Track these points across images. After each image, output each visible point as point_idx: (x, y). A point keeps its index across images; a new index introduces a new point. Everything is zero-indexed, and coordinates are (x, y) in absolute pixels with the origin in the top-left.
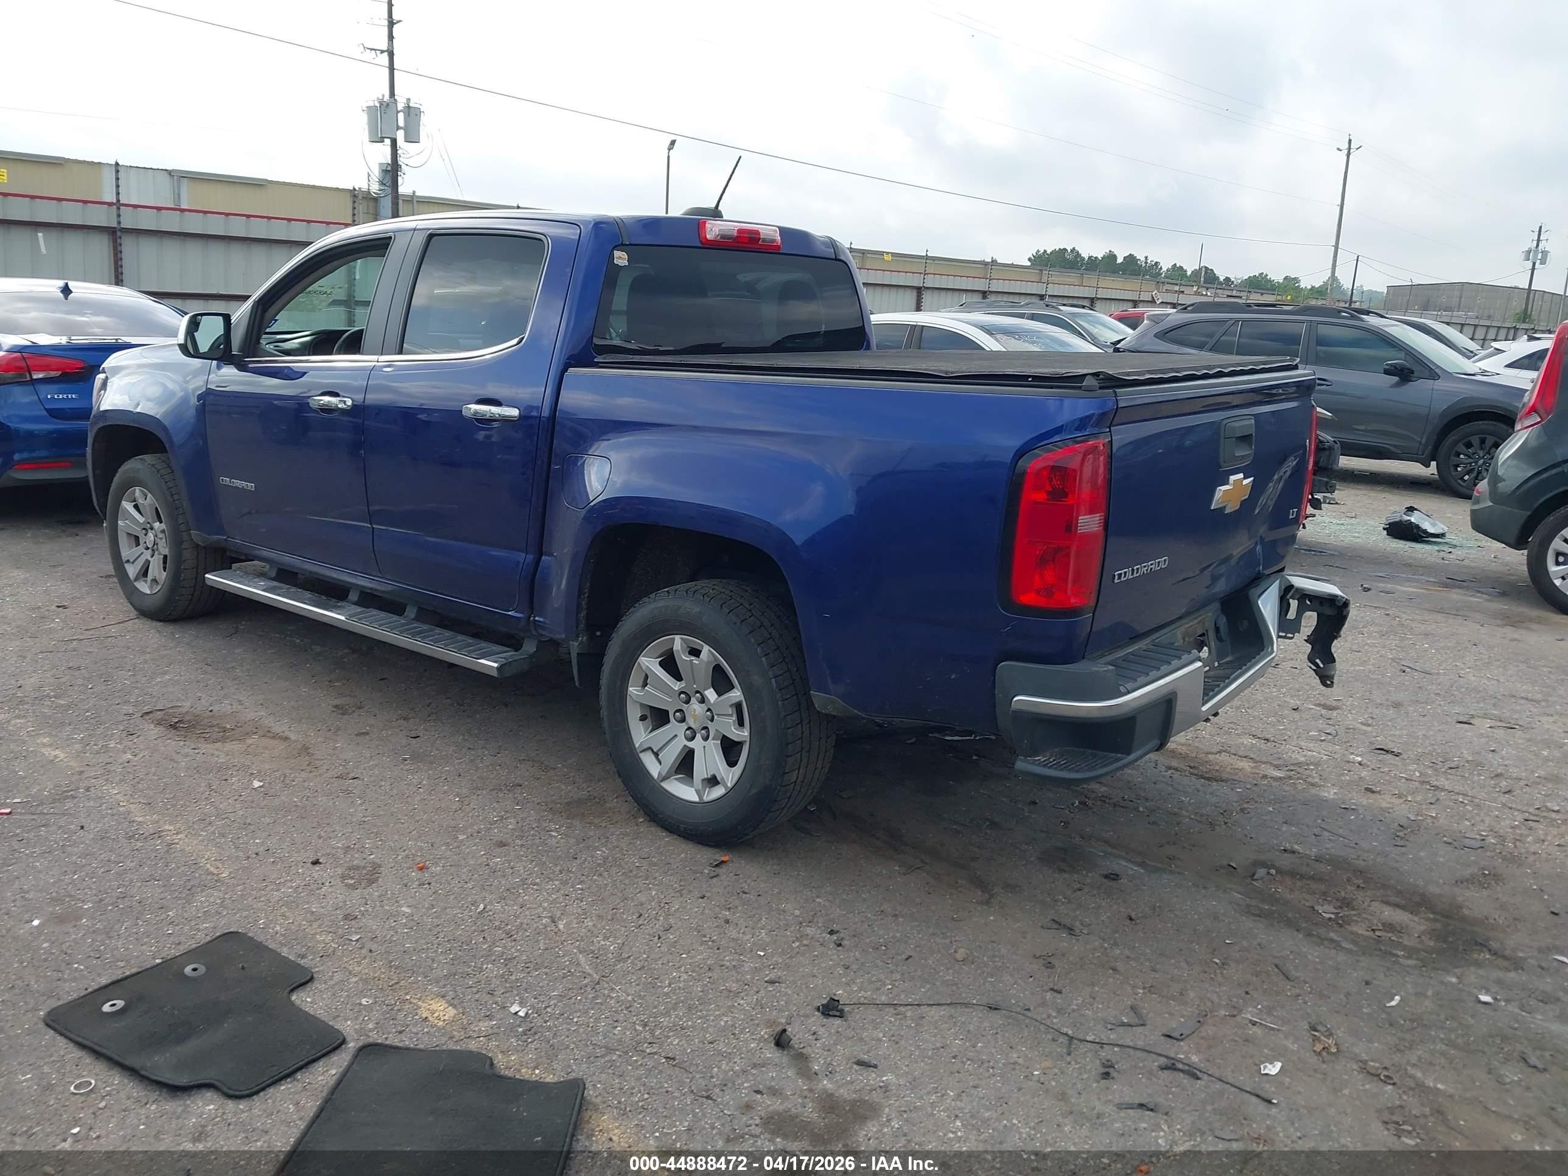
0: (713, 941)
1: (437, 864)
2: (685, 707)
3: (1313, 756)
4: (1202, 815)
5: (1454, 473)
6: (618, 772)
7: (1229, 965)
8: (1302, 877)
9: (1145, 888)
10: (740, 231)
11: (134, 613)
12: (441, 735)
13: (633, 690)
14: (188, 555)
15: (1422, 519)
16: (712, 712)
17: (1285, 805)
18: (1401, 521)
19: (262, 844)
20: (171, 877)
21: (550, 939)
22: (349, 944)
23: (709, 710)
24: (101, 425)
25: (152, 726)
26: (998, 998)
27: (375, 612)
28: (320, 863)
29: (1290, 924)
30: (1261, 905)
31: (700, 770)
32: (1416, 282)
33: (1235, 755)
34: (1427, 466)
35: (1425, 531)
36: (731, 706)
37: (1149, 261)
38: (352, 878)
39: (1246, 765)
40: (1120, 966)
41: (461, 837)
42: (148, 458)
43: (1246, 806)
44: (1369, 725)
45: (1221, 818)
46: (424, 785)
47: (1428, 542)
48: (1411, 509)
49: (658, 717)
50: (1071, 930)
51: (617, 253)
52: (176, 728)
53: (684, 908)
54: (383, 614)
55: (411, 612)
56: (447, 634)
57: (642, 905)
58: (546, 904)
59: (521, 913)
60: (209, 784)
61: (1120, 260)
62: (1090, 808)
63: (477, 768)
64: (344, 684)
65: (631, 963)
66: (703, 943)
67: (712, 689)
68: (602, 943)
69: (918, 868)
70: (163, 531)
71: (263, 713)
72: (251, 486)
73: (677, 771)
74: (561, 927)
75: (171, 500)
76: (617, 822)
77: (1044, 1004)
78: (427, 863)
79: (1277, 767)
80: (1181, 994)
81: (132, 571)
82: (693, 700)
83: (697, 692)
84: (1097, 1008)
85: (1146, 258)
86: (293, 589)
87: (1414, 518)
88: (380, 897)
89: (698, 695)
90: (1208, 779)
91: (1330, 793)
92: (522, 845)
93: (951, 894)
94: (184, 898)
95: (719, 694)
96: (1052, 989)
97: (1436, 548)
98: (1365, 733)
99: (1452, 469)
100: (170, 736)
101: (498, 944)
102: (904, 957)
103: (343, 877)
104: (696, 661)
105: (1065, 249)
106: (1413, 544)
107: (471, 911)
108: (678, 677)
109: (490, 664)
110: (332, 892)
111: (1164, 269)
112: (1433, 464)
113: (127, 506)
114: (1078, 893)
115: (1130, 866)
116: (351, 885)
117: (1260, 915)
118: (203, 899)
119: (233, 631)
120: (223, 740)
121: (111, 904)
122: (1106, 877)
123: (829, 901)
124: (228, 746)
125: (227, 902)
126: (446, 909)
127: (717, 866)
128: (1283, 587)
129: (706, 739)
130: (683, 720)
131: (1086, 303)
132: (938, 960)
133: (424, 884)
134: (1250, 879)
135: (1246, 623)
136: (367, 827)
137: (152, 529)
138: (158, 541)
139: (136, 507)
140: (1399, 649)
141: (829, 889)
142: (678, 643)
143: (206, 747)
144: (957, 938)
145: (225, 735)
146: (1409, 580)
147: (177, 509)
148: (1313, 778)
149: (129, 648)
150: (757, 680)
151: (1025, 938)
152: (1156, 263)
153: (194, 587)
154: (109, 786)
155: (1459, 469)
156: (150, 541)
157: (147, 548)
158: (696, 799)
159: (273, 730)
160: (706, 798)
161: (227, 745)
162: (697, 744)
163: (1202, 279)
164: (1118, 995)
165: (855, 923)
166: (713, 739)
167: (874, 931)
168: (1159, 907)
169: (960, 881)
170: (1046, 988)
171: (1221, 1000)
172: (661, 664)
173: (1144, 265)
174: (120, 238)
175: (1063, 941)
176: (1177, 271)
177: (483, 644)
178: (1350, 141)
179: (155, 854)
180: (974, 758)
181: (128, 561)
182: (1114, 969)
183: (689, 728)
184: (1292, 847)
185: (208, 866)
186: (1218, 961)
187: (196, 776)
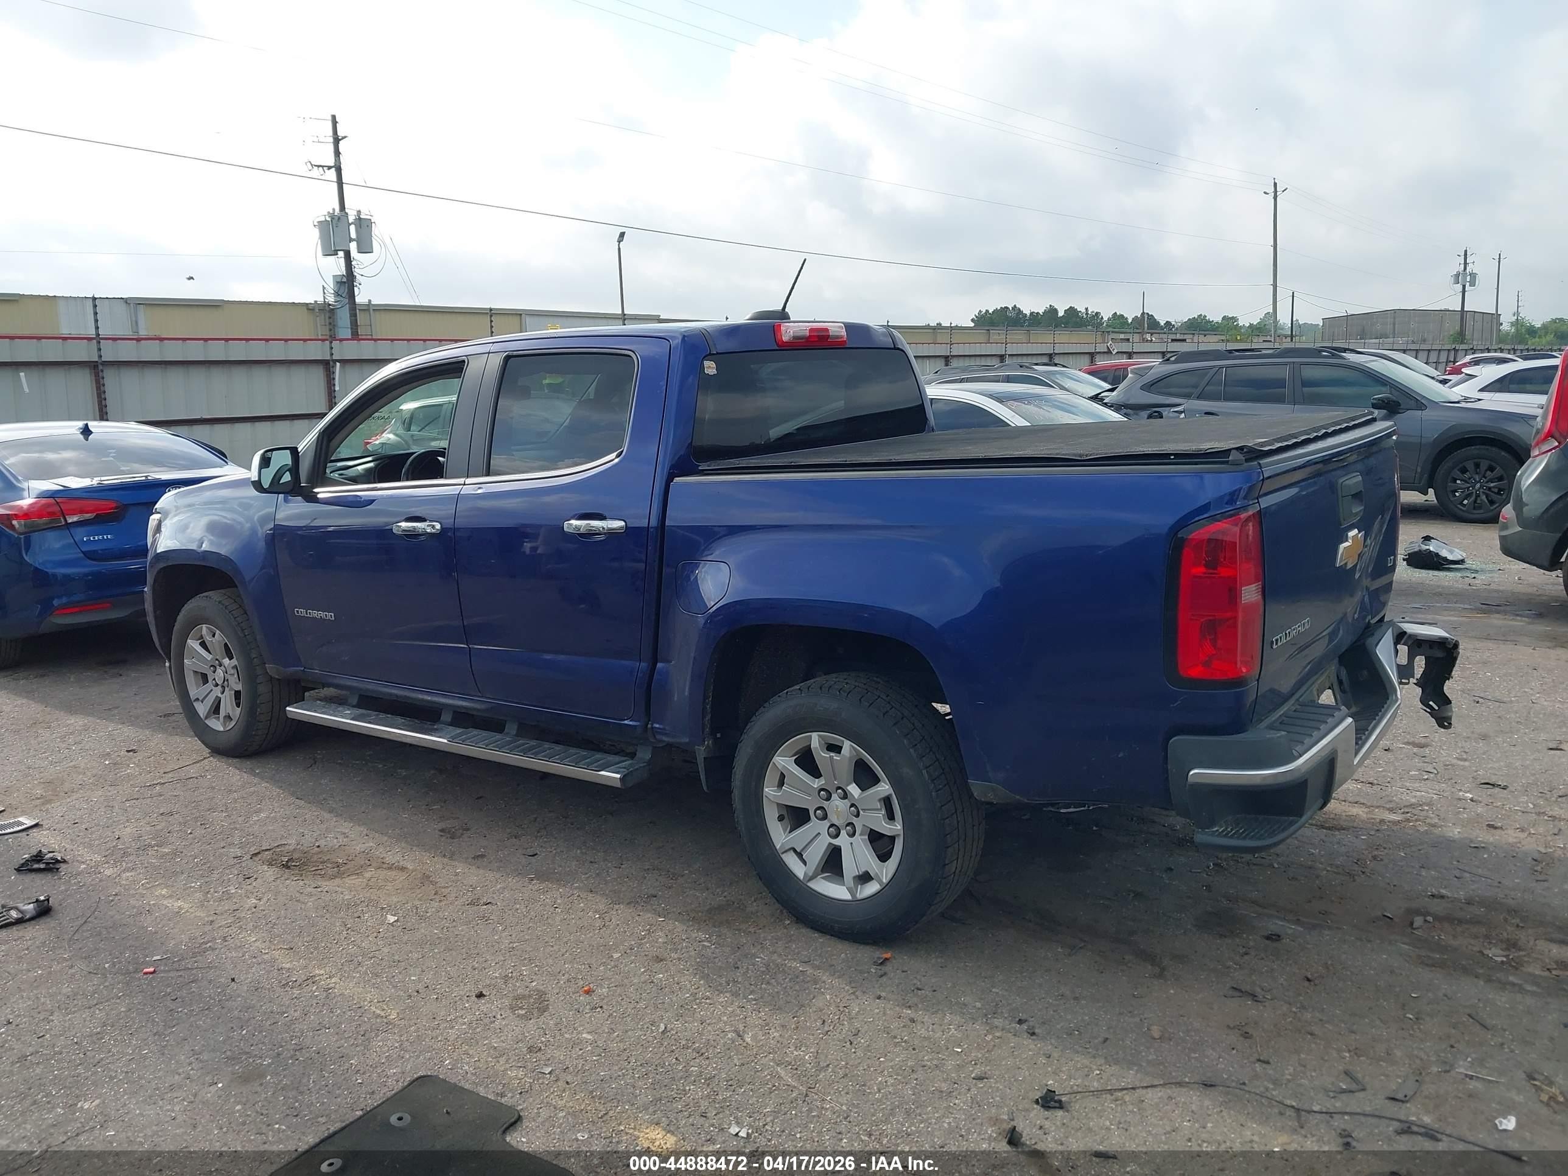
0: (905, 1042)
1: (602, 987)
2: (825, 804)
3: (1422, 796)
4: (1337, 867)
5: (1452, 499)
6: (758, 874)
7: (1424, 1020)
8: (1461, 922)
9: (1309, 946)
10: (811, 330)
11: (206, 751)
12: (559, 850)
13: (769, 790)
14: (262, 689)
15: (1439, 547)
16: (856, 807)
17: (1413, 849)
18: (1420, 551)
19: (420, 980)
20: (341, 1023)
21: (742, 1054)
22: (544, 1078)
23: (852, 805)
24: (162, 565)
25: (266, 868)
26: (1209, 1074)
27: (475, 732)
28: (485, 996)
29: (1465, 971)
30: (1432, 955)
31: (850, 867)
32: (1350, 313)
33: (1345, 801)
34: (1426, 493)
35: (1445, 559)
36: (880, 800)
37: (1089, 312)
38: (521, 1008)
39: (1355, 810)
40: (1315, 1029)
41: (616, 956)
42: (215, 595)
43: (1376, 853)
44: (1465, 760)
45: (1356, 867)
46: (559, 904)
47: (1449, 570)
48: (1427, 539)
49: (797, 817)
50: (1254, 996)
51: (706, 363)
52: (288, 868)
53: (865, 1009)
54: (485, 733)
55: (512, 728)
56: (557, 748)
57: (821, 1011)
58: (725, 1018)
59: (703, 1029)
60: (343, 922)
61: (1061, 314)
62: (1225, 869)
63: (606, 883)
64: (442, 807)
65: (833, 1071)
66: (896, 1045)
67: (854, 784)
68: (796, 1053)
69: (1081, 948)
70: (235, 667)
71: (372, 844)
72: (330, 616)
73: (823, 871)
74: (748, 1040)
75: (242, 635)
76: (764, 926)
77: (1256, 1076)
78: (591, 985)
79: (1391, 810)
80: (1388, 1054)
81: (202, 709)
82: (834, 796)
83: (839, 788)
84: (1312, 1076)
85: (1087, 309)
86: (382, 716)
87: (1432, 547)
88: (556, 1025)
89: (840, 791)
90: (1329, 828)
91: (1455, 832)
92: (679, 959)
93: (1122, 971)
94: (362, 1045)
95: (863, 789)
96: (1259, 1060)
97: (1459, 574)
98: (1464, 768)
99: (1451, 496)
100: (286, 876)
101: (692, 1063)
102: (1101, 1039)
103: (512, 1008)
104: (836, 757)
105: (1007, 308)
106: (1436, 573)
107: (652, 1032)
108: (815, 773)
109: (611, 776)
110: (506, 1025)
111: (1105, 319)
112: (1431, 491)
113: (193, 644)
114: (1246, 957)
115: (1288, 925)
116: (523, 1015)
117: (1433, 965)
118: (381, 1044)
119: (313, 762)
120: (339, 875)
121: (291, 1058)
122: (1268, 938)
123: (1006, 990)
124: (349, 881)
125: (406, 1044)
126: (627, 1031)
127: (881, 964)
128: (1395, 635)
129: (852, 835)
130: (825, 817)
131: (1045, 360)
132: (1134, 1040)
133: (596, 1008)
134: (1409, 928)
135: (1365, 673)
136: (519, 953)
137: (220, 665)
138: (227, 676)
139: (203, 645)
140: (1464, 680)
141: (1001, 977)
142: (815, 740)
143: (327, 885)
144: (1146, 1016)
145: (340, 871)
146: (1446, 609)
147: (248, 643)
148: (1431, 818)
149: (213, 788)
150: (907, 771)
151: (1212, 1009)
152: (1097, 313)
153: (271, 720)
154: (244, 934)
155: (1457, 494)
156: (219, 678)
157: (217, 685)
158: (847, 896)
159: (387, 860)
160: (859, 896)
161: (346, 880)
162: (843, 841)
163: (1146, 326)
164: (1326, 1061)
165: (1040, 1010)
166: (861, 835)
167: (1061, 1017)
168: (1332, 965)
169: (1127, 957)
170: (1252, 1059)
171: (1428, 1056)
172: (796, 762)
173: (1085, 316)
174: (102, 371)
175: (1252, 1011)
176: (1118, 320)
177: (598, 756)
178: (1275, 184)
179: (315, 1001)
180: (1095, 828)
181: (197, 699)
182: (1312, 1034)
183: (832, 825)
184: (1439, 891)
185: (373, 1008)
186: (1411, 1016)
187: (328, 916)
